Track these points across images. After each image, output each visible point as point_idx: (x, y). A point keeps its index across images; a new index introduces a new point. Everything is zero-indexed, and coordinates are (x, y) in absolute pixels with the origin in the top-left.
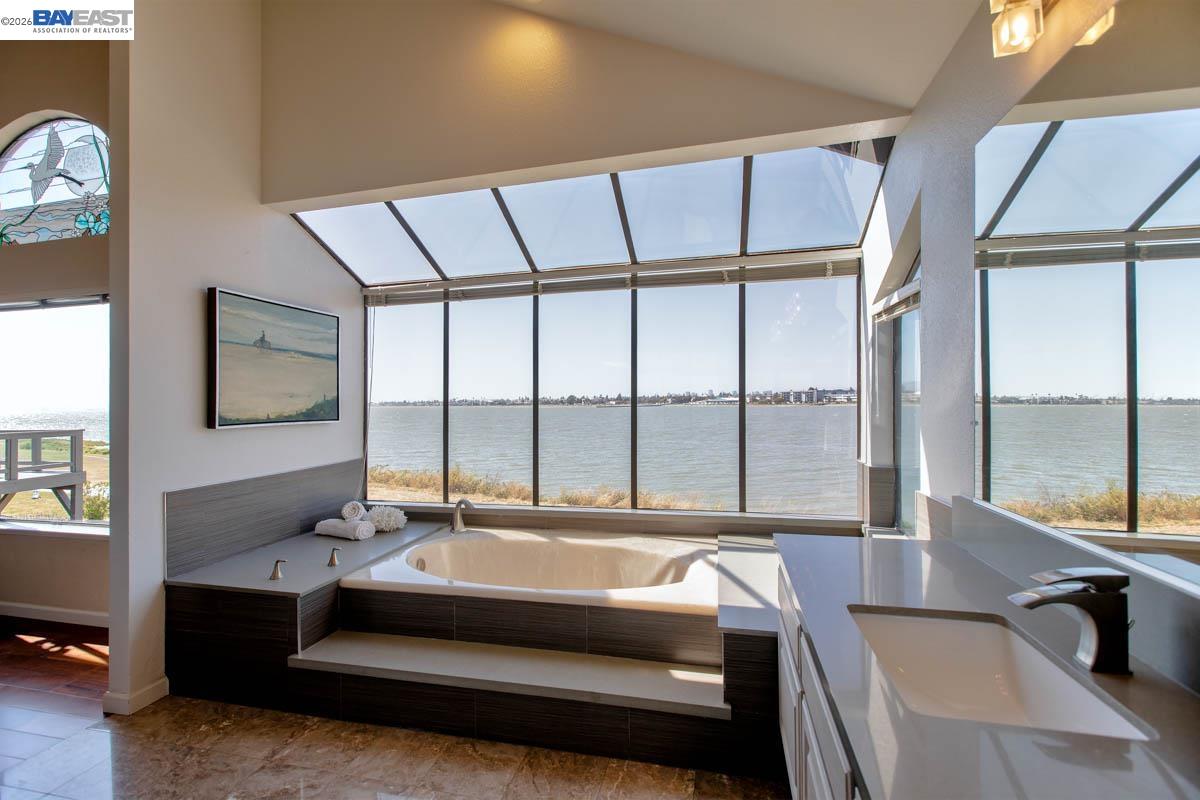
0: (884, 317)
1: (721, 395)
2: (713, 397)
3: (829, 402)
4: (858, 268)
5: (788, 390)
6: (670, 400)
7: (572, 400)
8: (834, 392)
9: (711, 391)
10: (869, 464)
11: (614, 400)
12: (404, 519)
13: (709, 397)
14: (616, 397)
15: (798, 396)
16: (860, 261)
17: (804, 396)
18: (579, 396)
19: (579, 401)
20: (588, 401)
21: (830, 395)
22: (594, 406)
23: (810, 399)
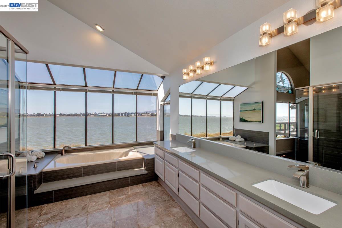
0: (163, 105)
1: (99, 114)
2: (96, 114)
3: (130, 116)
4: (156, 95)
5: (119, 113)
6: (81, 115)
7: (39, 115)
8: (131, 113)
9: (96, 112)
10: (159, 130)
11: (58, 115)
12: (44, 154)
13: (95, 114)
14: (59, 114)
15: (122, 114)
16: (157, 94)
17: (123, 114)
18: (42, 113)
19: (43, 115)
20: (46, 115)
21: (130, 114)
22: (50, 117)
23: (125, 115)
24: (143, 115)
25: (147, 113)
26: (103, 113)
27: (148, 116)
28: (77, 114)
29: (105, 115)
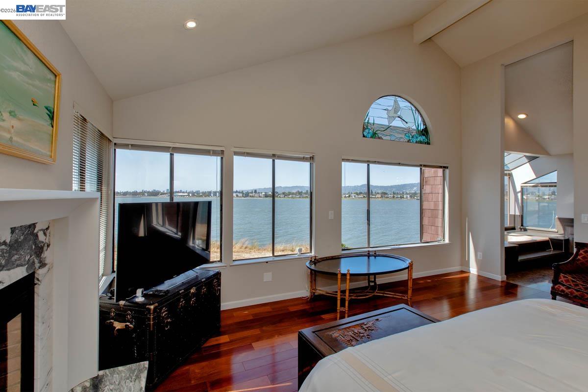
5: (210, 191)
24: (251, 196)
25: (255, 191)
26: (181, 191)
27: (260, 197)
28: (137, 192)
29: (187, 194)
